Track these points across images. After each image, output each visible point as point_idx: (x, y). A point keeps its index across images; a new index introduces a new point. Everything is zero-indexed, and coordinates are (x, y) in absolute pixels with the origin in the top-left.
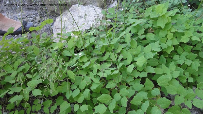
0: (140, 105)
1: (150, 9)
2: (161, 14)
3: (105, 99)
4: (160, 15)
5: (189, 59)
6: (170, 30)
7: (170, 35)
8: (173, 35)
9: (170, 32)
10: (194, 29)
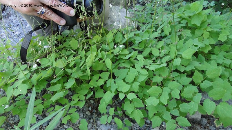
0: (191, 97)
1: (181, 9)
2: (197, 11)
3: (156, 92)
4: (196, 13)
5: (227, 58)
6: (206, 29)
7: (206, 34)
8: (209, 34)
9: (206, 30)
10: (229, 28)
